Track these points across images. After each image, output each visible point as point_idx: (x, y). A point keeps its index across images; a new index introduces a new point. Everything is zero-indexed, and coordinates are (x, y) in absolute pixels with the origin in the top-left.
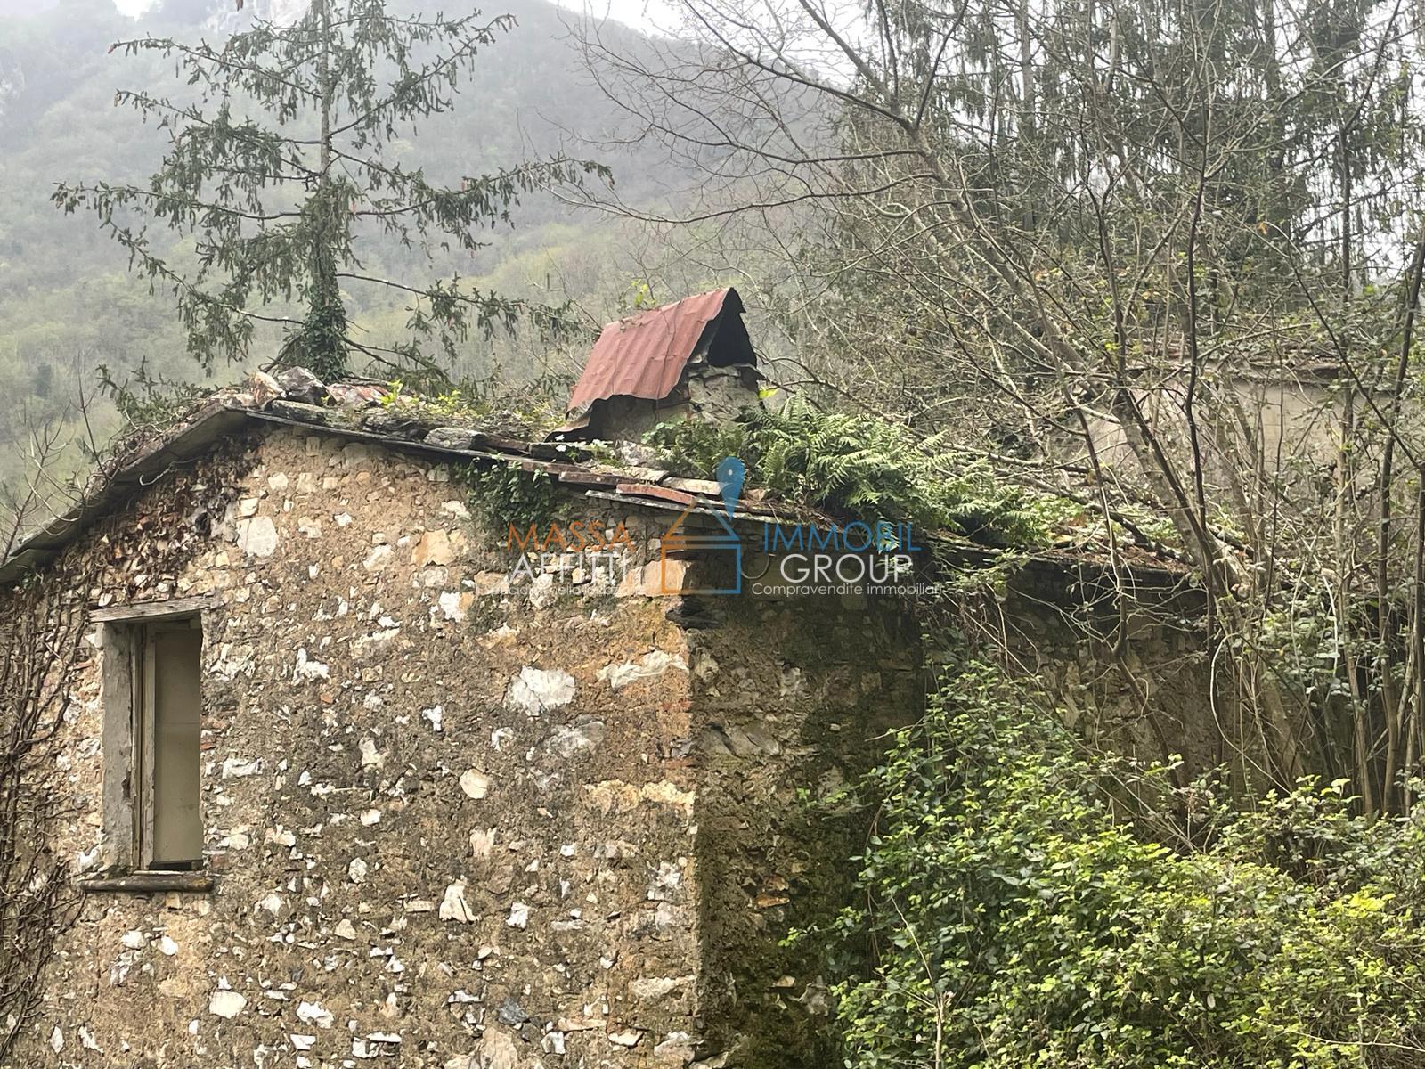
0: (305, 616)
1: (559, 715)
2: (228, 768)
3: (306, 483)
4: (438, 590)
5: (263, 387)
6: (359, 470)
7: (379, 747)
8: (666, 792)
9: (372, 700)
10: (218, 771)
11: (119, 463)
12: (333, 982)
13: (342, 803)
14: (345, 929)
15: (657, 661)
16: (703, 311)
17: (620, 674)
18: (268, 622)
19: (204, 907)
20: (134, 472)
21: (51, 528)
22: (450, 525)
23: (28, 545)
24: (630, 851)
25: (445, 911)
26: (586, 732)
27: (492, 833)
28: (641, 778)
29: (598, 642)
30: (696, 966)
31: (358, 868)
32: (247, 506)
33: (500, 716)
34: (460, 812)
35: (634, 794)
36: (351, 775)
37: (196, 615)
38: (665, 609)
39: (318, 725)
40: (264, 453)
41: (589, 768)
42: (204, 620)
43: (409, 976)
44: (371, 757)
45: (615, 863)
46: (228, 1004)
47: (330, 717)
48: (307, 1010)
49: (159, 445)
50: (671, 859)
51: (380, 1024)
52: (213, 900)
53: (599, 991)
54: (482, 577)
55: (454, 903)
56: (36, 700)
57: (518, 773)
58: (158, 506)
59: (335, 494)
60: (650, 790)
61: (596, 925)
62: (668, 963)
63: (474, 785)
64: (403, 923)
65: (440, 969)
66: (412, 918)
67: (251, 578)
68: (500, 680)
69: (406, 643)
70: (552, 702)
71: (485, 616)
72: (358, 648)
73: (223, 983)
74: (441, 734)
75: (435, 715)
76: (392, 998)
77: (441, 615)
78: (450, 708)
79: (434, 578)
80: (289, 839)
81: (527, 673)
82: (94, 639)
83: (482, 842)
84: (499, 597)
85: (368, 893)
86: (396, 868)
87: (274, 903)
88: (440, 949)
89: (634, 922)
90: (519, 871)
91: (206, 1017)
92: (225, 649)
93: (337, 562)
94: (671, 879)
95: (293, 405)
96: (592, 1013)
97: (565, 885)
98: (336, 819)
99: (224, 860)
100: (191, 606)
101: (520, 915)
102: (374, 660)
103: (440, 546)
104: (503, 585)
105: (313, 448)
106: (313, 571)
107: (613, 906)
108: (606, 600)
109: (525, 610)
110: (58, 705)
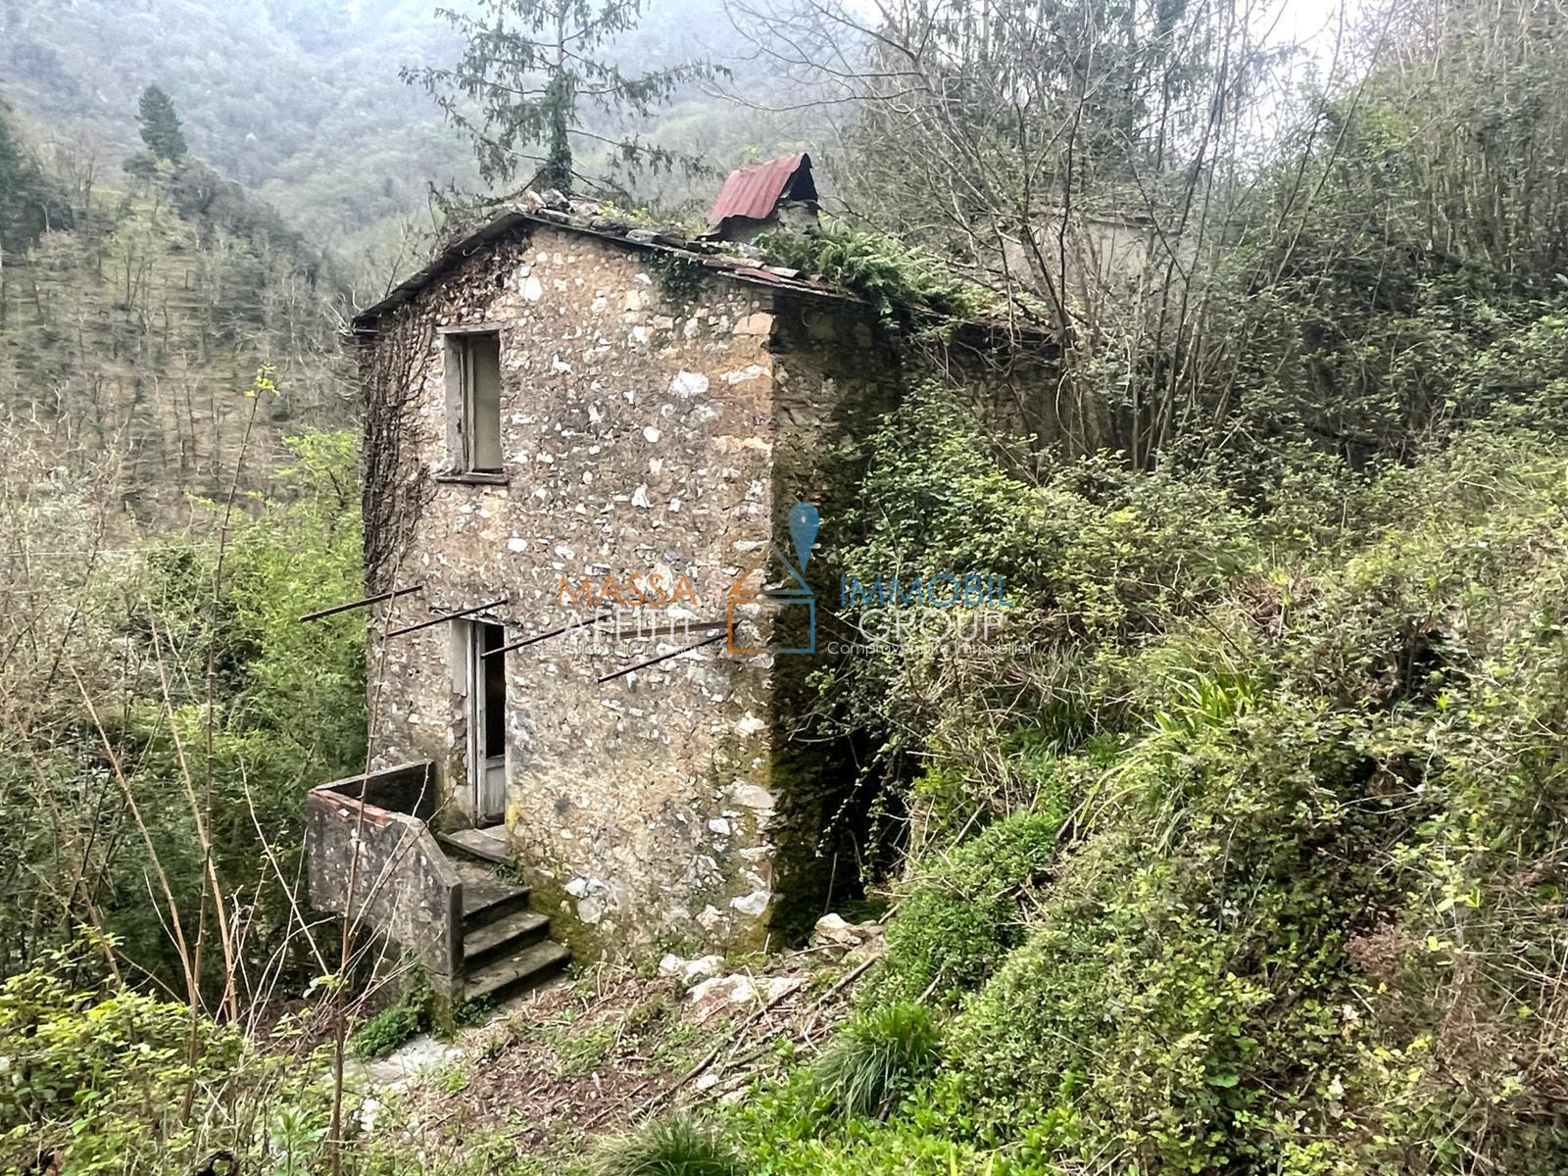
0: (557, 336)
1: (699, 399)
2: (516, 419)
3: (558, 259)
4: (633, 325)
5: (533, 201)
6: (588, 252)
7: (599, 411)
8: (756, 443)
9: (595, 386)
10: (510, 420)
11: (451, 242)
12: (574, 536)
13: (579, 441)
14: (580, 508)
15: (754, 371)
16: (788, 167)
17: (734, 377)
18: (536, 338)
19: (503, 493)
20: (460, 248)
21: (413, 278)
22: (641, 288)
23: (400, 288)
24: (736, 474)
25: (635, 503)
26: (714, 409)
27: (661, 461)
28: (743, 435)
29: (722, 358)
30: (770, 536)
31: (587, 477)
32: (524, 270)
33: (665, 397)
34: (643, 449)
35: (739, 443)
36: (583, 426)
37: (496, 332)
38: (761, 341)
39: (564, 397)
40: (533, 239)
41: (714, 428)
42: (501, 336)
43: (615, 535)
44: (595, 417)
45: (727, 480)
46: (518, 545)
47: (571, 393)
48: (561, 549)
49: (473, 233)
50: (758, 479)
51: (599, 558)
52: (509, 490)
53: (717, 547)
54: (658, 319)
55: (640, 497)
56: (408, 376)
57: (676, 429)
58: (474, 268)
59: (574, 266)
60: (748, 442)
61: (716, 512)
62: (754, 533)
63: (652, 435)
64: (612, 507)
65: (630, 531)
66: (617, 504)
67: (527, 313)
68: (667, 377)
69: (615, 354)
70: (696, 391)
71: (659, 342)
72: (587, 356)
73: (515, 534)
74: (634, 406)
75: (630, 395)
76: (606, 546)
77: (634, 339)
78: (639, 391)
79: (631, 317)
80: (549, 459)
81: (682, 374)
82: (439, 343)
83: (655, 466)
84: (667, 330)
85: (593, 490)
86: (608, 477)
87: (541, 493)
88: (632, 521)
89: (737, 512)
90: (675, 482)
91: (506, 551)
92: (513, 352)
93: (576, 306)
94: (758, 490)
95: (551, 212)
96: (713, 557)
97: (700, 491)
98: (576, 449)
99: (514, 469)
100: (492, 327)
101: (675, 505)
102: (596, 363)
103: (634, 299)
104: (669, 323)
105: (561, 238)
106: (562, 311)
107: (726, 502)
108: (727, 335)
109: (682, 338)
110: (420, 380)
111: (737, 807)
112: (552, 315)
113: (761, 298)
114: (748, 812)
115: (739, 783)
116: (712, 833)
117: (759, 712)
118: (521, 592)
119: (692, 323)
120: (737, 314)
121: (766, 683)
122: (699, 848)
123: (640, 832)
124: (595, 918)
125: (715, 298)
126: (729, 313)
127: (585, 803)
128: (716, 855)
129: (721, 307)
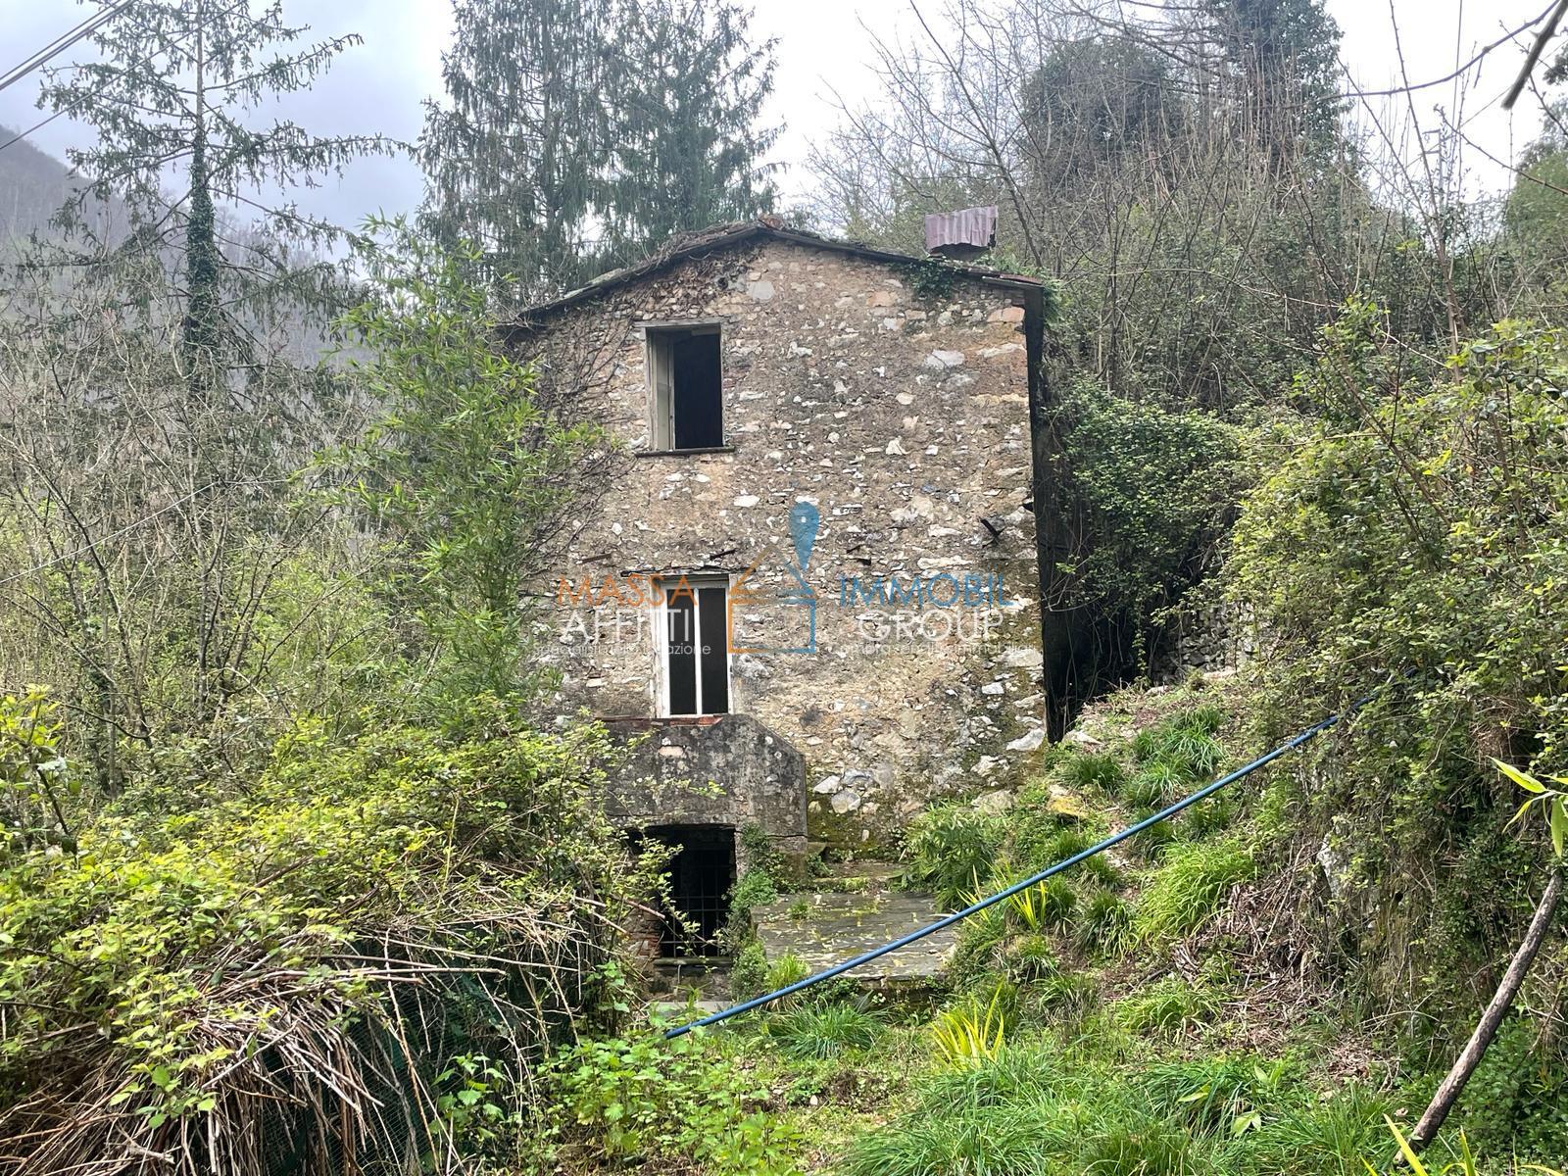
0: (795, 327)
1: (955, 369)
2: (743, 396)
3: (795, 267)
4: (883, 317)
6: (829, 263)
7: (845, 383)
8: (1015, 397)
9: (841, 364)
10: (736, 397)
12: (819, 486)
13: (822, 409)
14: (825, 463)
15: (1009, 347)
17: (988, 352)
18: (770, 330)
19: (729, 459)
22: (891, 289)
24: (995, 421)
25: (889, 451)
26: (970, 375)
27: (916, 418)
28: (1002, 391)
29: (976, 340)
30: (1031, 462)
31: (834, 437)
32: (754, 275)
33: (919, 370)
34: (894, 408)
35: (996, 399)
36: (828, 397)
37: (718, 326)
38: (1014, 326)
39: (806, 375)
40: (765, 251)
41: (972, 390)
42: (724, 327)
43: (867, 479)
44: (841, 388)
45: (987, 426)
46: (747, 501)
47: (813, 372)
48: (802, 499)
50: (1017, 423)
51: (849, 500)
52: (735, 456)
53: (978, 476)
54: (910, 312)
55: (894, 446)
56: (591, 365)
57: (932, 394)
58: (690, 273)
59: (814, 273)
60: (1005, 397)
61: (975, 451)
62: (1015, 461)
63: (905, 399)
64: (863, 457)
65: (886, 475)
66: (868, 455)
67: (758, 309)
68: (921, 355)
69: (863, 339)
70: (950, 364)
71: (911, 329)
72: (833, 340)
73: (743, 492)
74: (885, 378)
75: (882, 370)
76: (857, 489)
77: (884, 328)
78: (889, 367)
79: (879, 312)
80: (788, 426)
81: (936, 352)
82: (641, 335)
83: (910, 422)
84: (920, 321)
85: (840, 446)
86: (858, 436)
87: (777, 455)
88: (887, 467)
89: (998, 448)
90: (931, 433)
91: (732, 508)
92: (739, 342)
93: (817, 303)
94: (1017, 431)
96: (975, 484)
97: (959, 437)
98: (819, 416)
99: (742, 437)
100: (715, 321)
101: (933, 450)
102: (842, 347)
103: (884, 298)
104: (923, 315)
105: (798, 251)
106: (801, 307)
107: (986, 443)
108: (983, 323)
109: (935, 326)
110: (609, 369)
111: (1010, 669)
112: (787, 312)
113: (1013, 297)
114: (1021, 671)
115: (1009, 650)
116: (984, 696)
117: (1027, 593)
118: (752, 540)
119: (947, 314)
120: (989, 308)
121: (1033, 570)
122: (972, 713)
123: (905, 716)
124: (853, 805)
125: (968, 297)
126: (982, 308)
127: (839, 707)
128: (991, 713)
129: (973, 303)
